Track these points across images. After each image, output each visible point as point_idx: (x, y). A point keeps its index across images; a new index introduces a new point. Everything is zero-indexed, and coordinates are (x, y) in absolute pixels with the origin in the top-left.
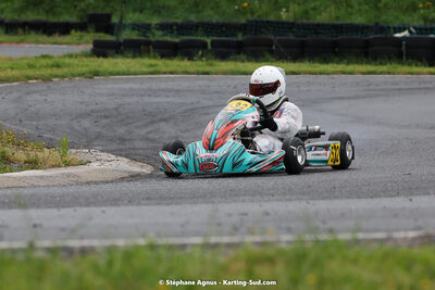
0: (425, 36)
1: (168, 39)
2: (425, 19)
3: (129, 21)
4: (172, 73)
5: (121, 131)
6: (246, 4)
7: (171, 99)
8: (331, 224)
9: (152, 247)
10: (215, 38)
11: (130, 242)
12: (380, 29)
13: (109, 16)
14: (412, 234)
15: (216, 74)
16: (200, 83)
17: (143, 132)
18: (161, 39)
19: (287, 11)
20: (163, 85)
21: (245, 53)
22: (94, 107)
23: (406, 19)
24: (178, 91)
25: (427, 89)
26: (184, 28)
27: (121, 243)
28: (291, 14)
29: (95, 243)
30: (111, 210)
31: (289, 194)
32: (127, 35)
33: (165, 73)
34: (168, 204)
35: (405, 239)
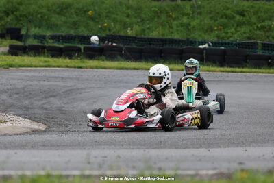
0: (218, 48)
1: (56, 45)
2: (218, 37)
3: (32, 33)
4: (58, 67)
5: (26, 102)
6: (106, 25)
7: (58, 83)
8: (160, 165)
9: (48, 176)
10: (86, 45)
11: (35, 173)
12: (191, 43)
13: (19, 30)
14: (211, 172)
15: (86, 68)
16: (76, 73)
17: (40, 103)
18: (52, 45)
19: (131, 30)
20: (53, 74)
21: (105, 55)
22: (9, 87)
23: (207, 37)
24: (62, 78)
25: (219, 81)
26: (67, 39)
27: (28, 173)
28: (134, 32)
29: (12, 173)
30: (20, 152)
31: (132, 145)
32: (31, 42)
33: (54, 67)
34: (57, 149)
35: (207, 175)
